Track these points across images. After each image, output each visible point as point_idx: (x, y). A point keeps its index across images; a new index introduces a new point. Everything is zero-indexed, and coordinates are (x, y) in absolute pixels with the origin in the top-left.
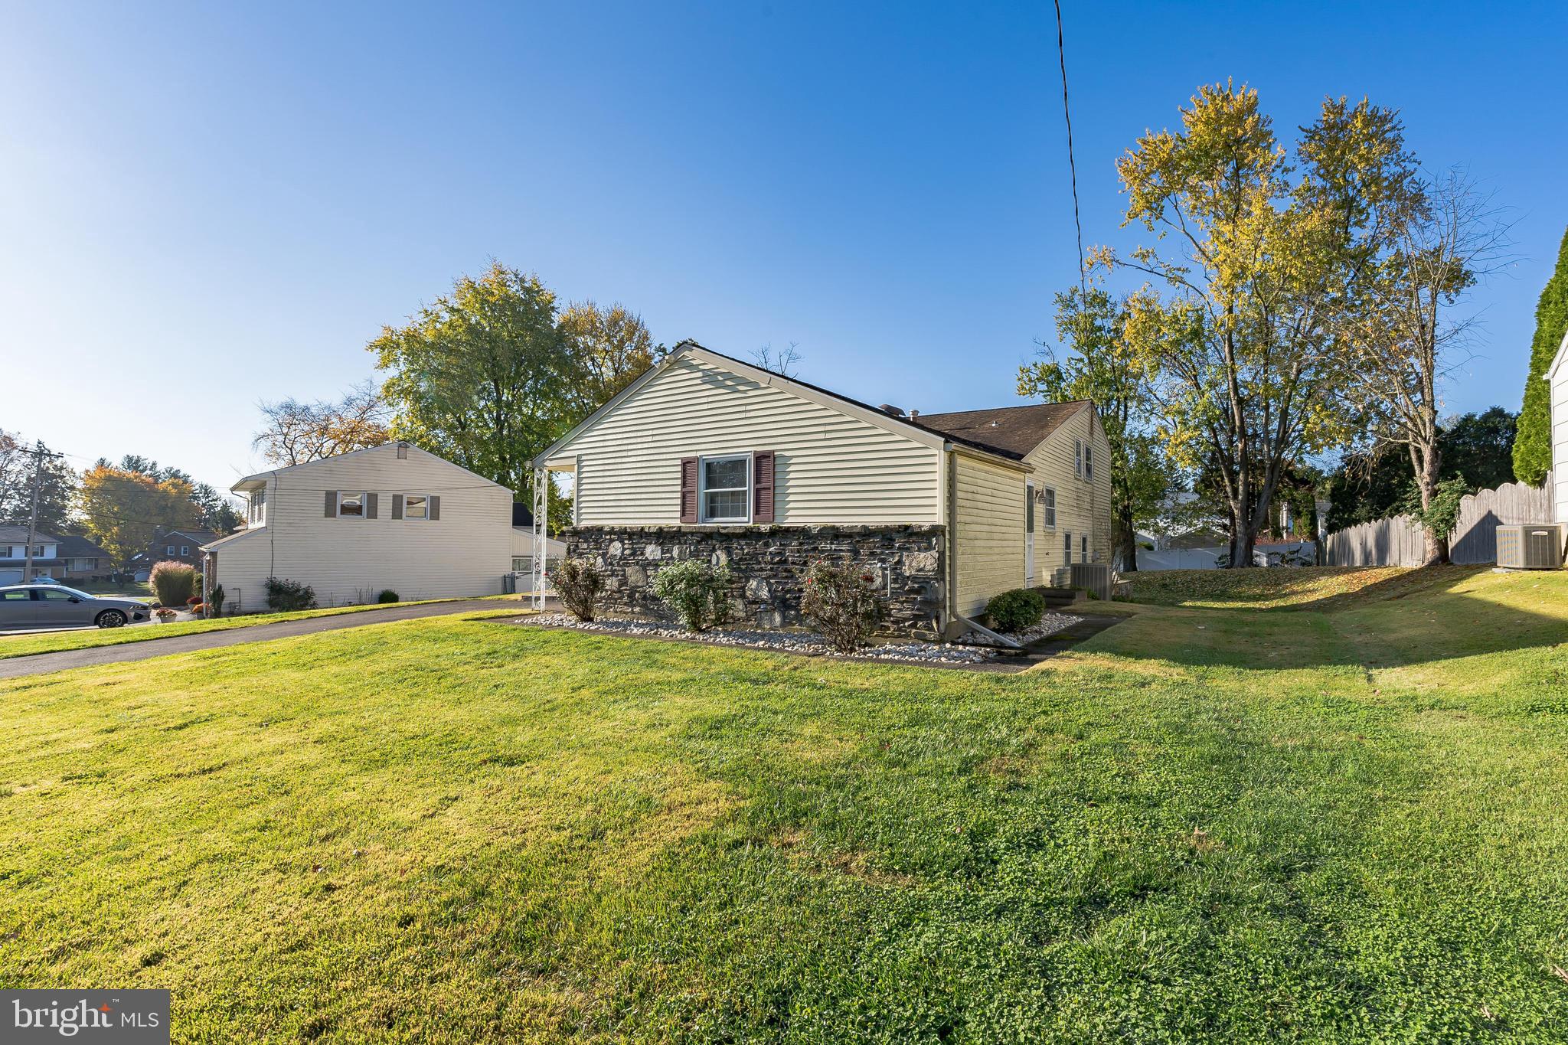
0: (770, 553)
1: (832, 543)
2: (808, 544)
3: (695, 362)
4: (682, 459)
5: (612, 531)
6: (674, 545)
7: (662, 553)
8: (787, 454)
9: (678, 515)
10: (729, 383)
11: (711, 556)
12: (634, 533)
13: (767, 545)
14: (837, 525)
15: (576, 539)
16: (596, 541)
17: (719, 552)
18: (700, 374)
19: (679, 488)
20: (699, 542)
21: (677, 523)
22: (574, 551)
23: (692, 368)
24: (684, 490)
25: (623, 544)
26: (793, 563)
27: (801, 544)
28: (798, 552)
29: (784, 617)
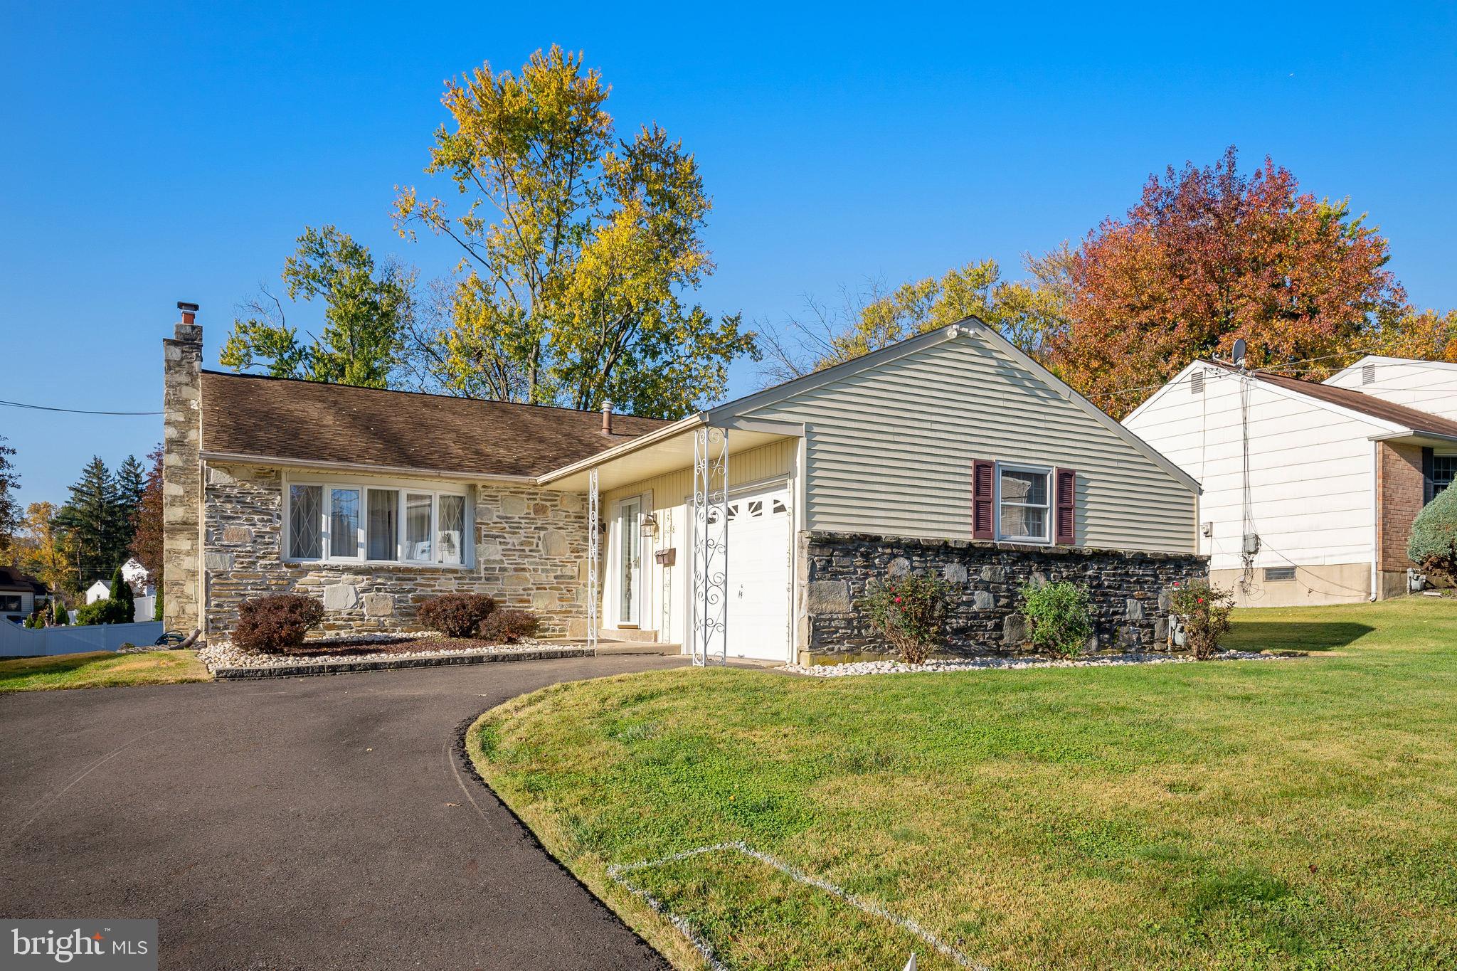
0: (1090, 576)
1: (1140, 569)
2: (1121, 568)
3: (988, 346)
4: (976, 461)
5: (897, 544)
6: (983, 564)
7: (969, 574)
8: (1084, 475)
9: (970, 528)
10: (1027, 384)
11: (1028, 578)
12: (928, 548)
13: (1085, 568)
14: (1145, 552)
15: (827, 551)
16: (866, 556)
17: (1037, 575)
18: (994, 363)
19: (970, 496)
20: (1014, 563)
21: (969, 538)
22: (824, 569)
23: (986, 353)
24: (979, 498)
25: (912, 562)
26: (1109, 587)
27: (1115, 568)
28: (1114, 575)
29: (1100, 641)
